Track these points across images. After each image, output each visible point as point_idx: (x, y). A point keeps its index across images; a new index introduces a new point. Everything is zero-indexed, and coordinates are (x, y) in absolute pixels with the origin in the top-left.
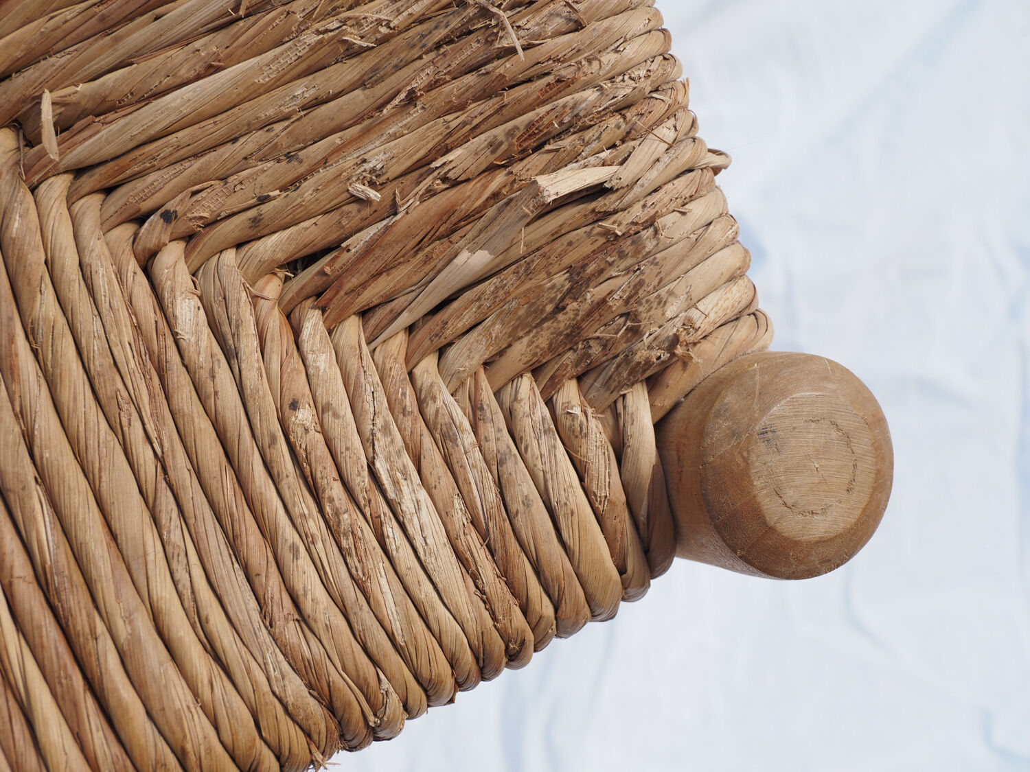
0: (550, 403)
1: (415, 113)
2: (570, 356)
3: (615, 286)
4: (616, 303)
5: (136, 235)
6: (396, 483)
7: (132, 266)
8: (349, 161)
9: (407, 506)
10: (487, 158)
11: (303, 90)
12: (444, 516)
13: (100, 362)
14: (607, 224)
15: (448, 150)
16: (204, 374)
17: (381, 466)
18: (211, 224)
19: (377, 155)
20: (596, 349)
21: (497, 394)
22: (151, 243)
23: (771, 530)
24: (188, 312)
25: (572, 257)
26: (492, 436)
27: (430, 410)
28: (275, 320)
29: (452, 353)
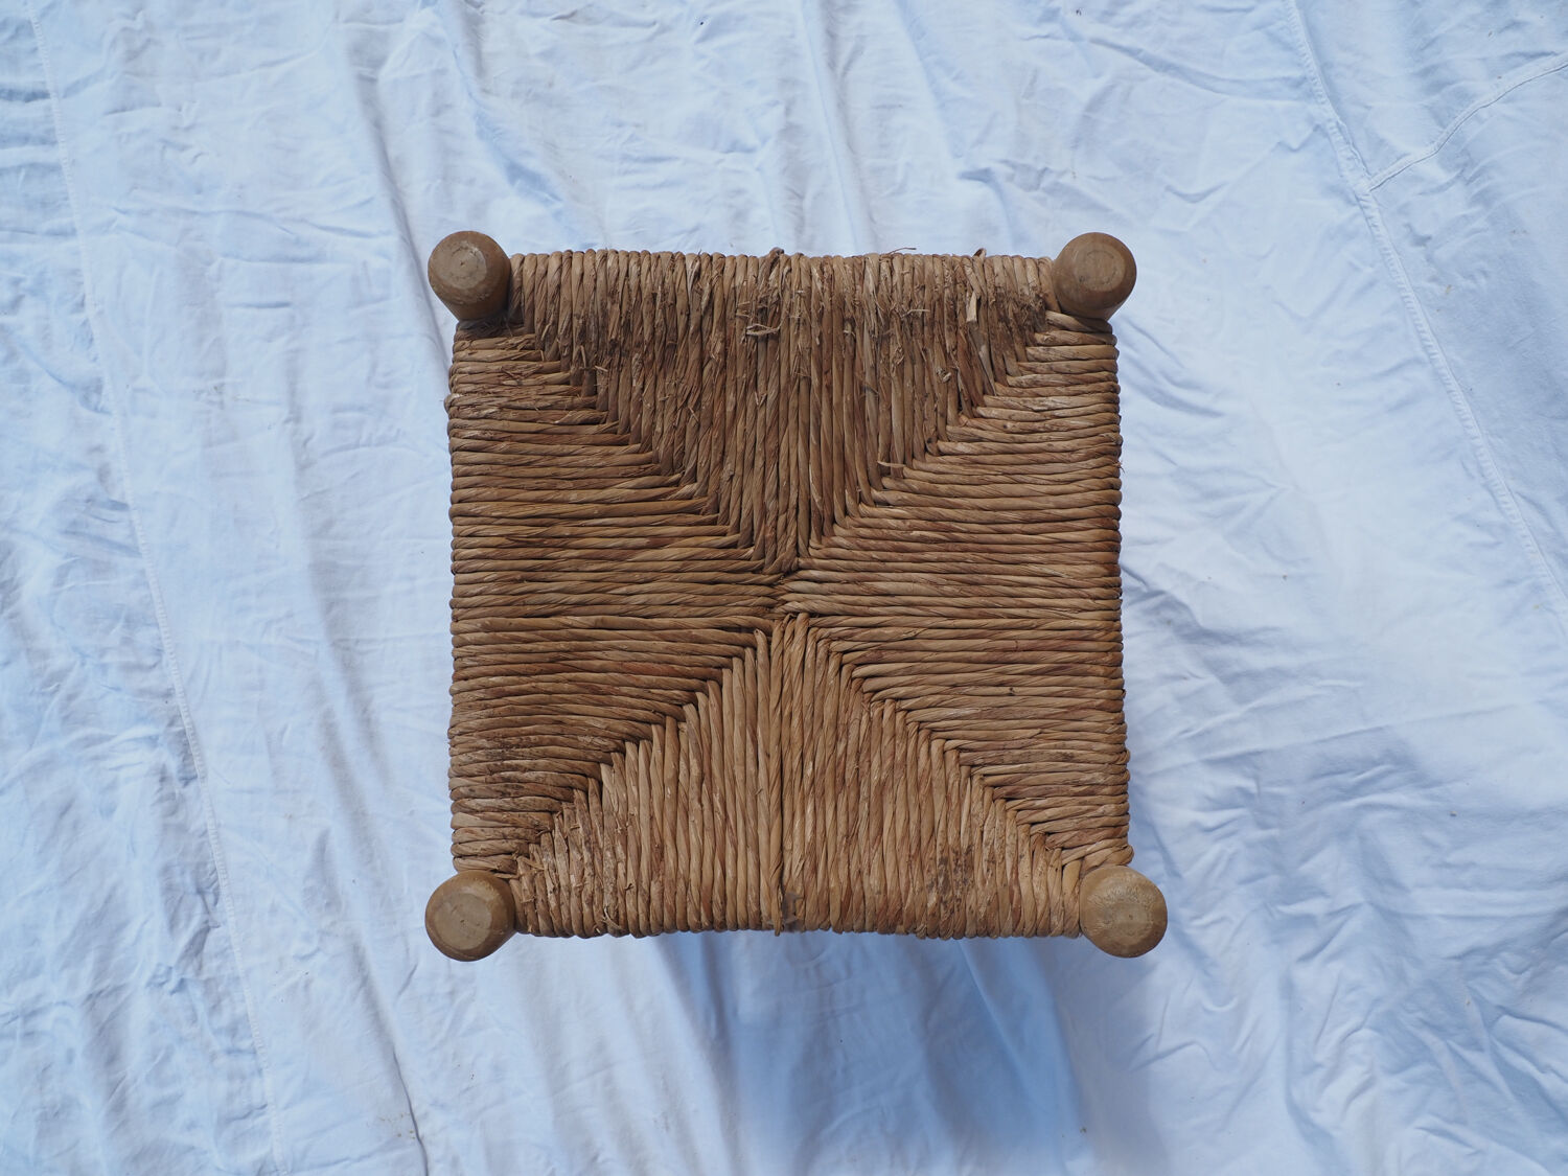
0: (1039, 345)
1: (929, 351)
2: (1027, 332)
3: (1011, 308)
4: (1017, 310)
5: (930, 454)
6: (1043, 405)
7: (940, 458)
8: (935, 377)
9: (1052, 405)
10: (953, 334)
11: (908, 384)
12: (1061, 394)
13: (967, 480)
14: (990, 303)
15: (945, 345)
16: (983, 450)
17: (1036, 408)
18: (936, 429)
19: (937, 368)
20: (1029, 323)
21: (1028, 361)
22: (935, 449)
23: (1113, 291)
24: (962, 447)
25: (996, 317)
26: (1041, 368)
27: (1024, 385)
28: (975, 422)
29: (1009, 370)
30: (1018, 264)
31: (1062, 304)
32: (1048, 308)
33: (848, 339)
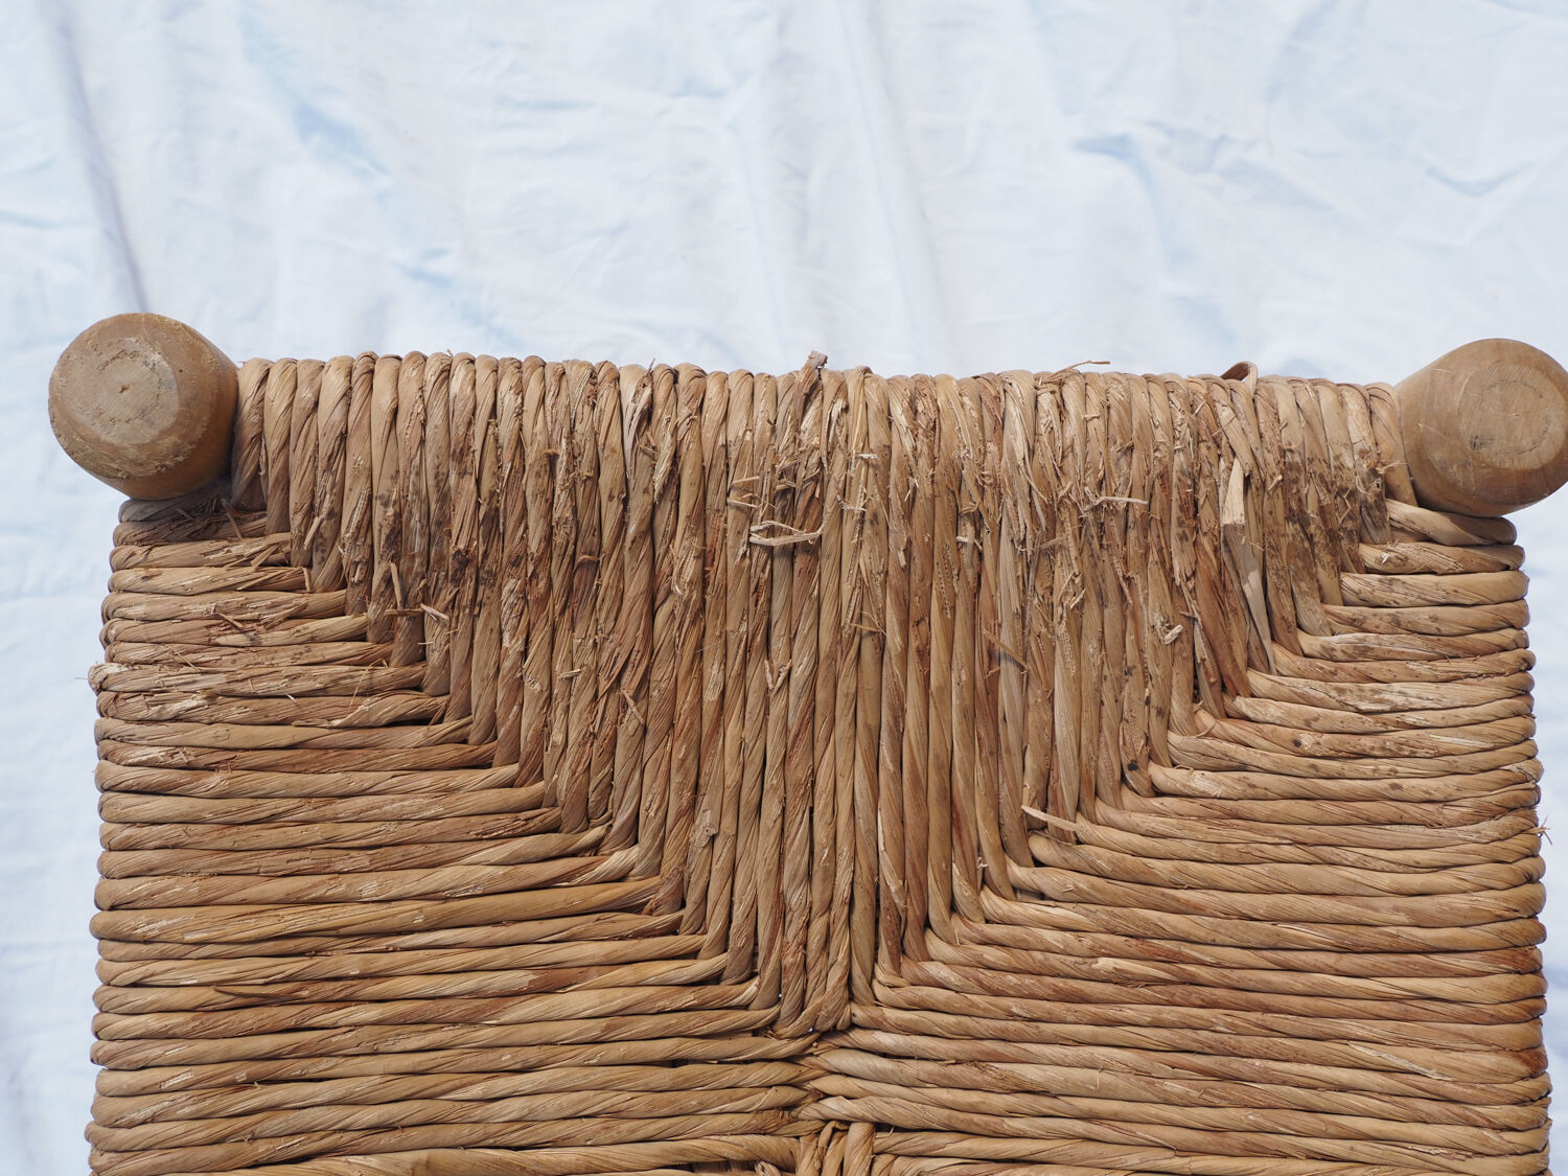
0: (1369, 571)
1: (1138, 580)
2: (1345, 543)
3: (1313, 496)
4: (1327, 500)
5: (1132, 789)
6: (1380, 701)
7: (1156, 802)
8: (1147, 635)
9: (1400, 700)
10: (1188, 546)
11: (1091, 647)
12: (1417, 678)
13: (1214, 854)
14: (1270, 486)
15: (1172, 568)
16: (1250, 791)
17: (1364, 706)
18: (1148, 739)
19: (1153, 616)
20: (1349, 525)
21: (1346, 604)
22: (1147, 784)
23: (1543, 468)
24: (1201, 781)
25: (1280, 514)
26: (1377, 621)
27: (1339, 655)
28: (1232, 728)
29: (1304, 622)
30: (1327, 398)
31: (1422, 485)
32: (1390, 492)
33: (966, 553)
